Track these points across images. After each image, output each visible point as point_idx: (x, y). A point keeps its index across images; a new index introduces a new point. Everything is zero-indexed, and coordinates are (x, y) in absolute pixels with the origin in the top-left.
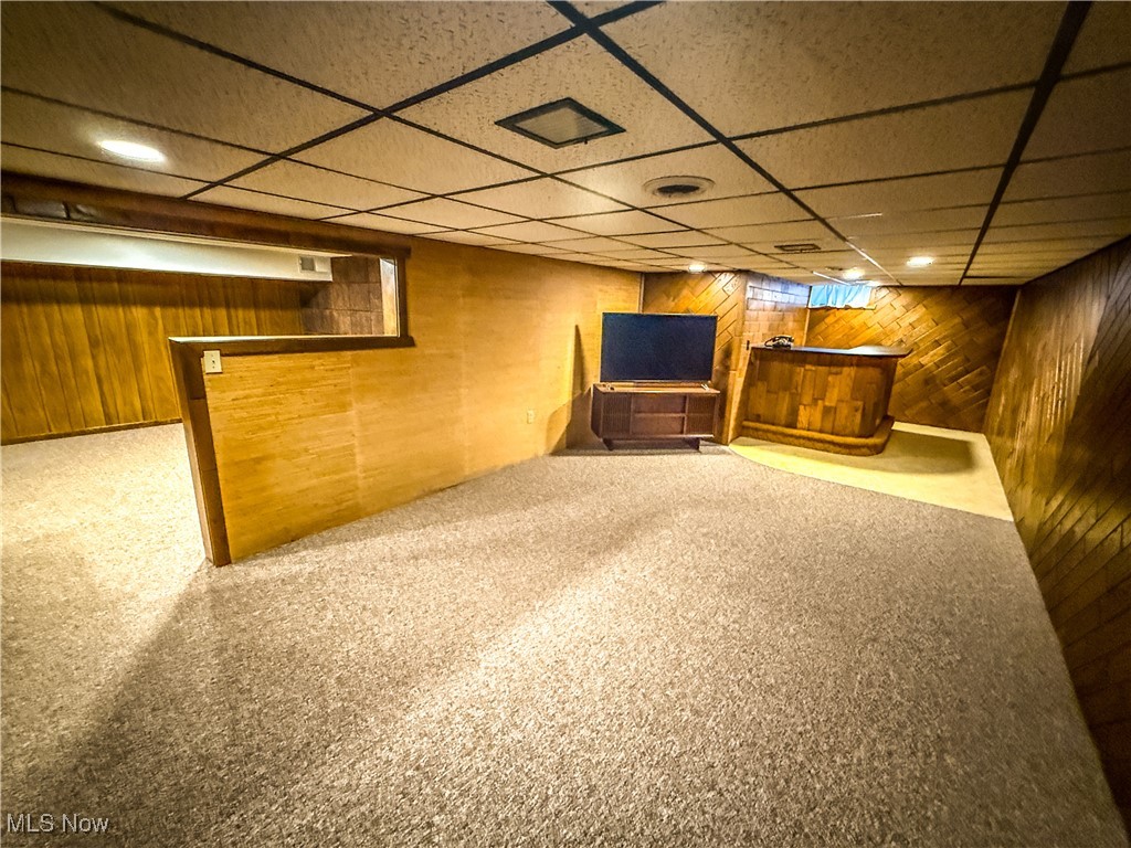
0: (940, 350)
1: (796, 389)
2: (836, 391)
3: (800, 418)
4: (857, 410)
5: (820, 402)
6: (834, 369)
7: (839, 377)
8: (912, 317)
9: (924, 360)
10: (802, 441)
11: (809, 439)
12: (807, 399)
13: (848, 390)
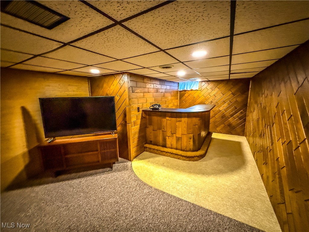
0: (226, 105)
1: (164, 128)
2: (180, 129)
3: (167, 143)
4: (190, 139)
5: (174, 135)
6: (178, 119)
7: (180, 122)
8: (214, 92)
9: (221, 109)
10: (169, 154)
11: (172, 154)
12: (169, 134)
13: (185, 129)
